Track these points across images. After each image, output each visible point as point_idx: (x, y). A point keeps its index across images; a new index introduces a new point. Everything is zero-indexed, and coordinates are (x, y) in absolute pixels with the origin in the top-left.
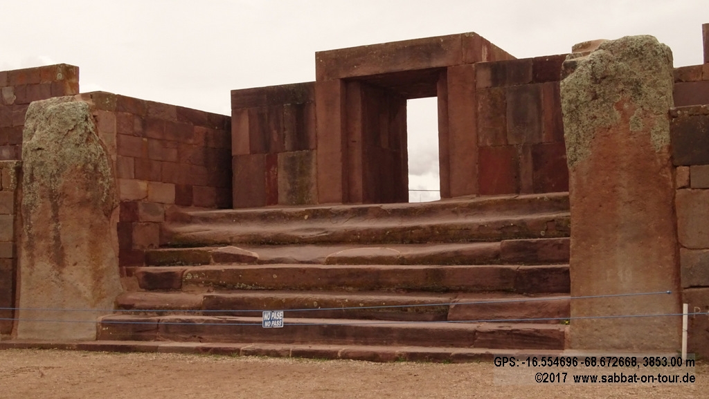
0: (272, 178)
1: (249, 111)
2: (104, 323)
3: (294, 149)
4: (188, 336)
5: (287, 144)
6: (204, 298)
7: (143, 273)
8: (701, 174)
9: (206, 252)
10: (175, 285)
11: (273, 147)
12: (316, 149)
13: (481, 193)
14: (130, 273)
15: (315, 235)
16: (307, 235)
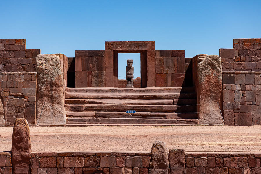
0: (90, 79)
1: (82, 58)
2: (68, 120)
3: (98, 70)
4: (97, 123)
5: (95, 69)
6: (96, 113)
7: (70, 106)
8: (228, 86)
9: (86, 101)
10: (82, 110)
11: (90, 69)
12: (105, 71)
13: (156, 86)
14: (65, 106)
15: (116, 97)
16: (114, 97)
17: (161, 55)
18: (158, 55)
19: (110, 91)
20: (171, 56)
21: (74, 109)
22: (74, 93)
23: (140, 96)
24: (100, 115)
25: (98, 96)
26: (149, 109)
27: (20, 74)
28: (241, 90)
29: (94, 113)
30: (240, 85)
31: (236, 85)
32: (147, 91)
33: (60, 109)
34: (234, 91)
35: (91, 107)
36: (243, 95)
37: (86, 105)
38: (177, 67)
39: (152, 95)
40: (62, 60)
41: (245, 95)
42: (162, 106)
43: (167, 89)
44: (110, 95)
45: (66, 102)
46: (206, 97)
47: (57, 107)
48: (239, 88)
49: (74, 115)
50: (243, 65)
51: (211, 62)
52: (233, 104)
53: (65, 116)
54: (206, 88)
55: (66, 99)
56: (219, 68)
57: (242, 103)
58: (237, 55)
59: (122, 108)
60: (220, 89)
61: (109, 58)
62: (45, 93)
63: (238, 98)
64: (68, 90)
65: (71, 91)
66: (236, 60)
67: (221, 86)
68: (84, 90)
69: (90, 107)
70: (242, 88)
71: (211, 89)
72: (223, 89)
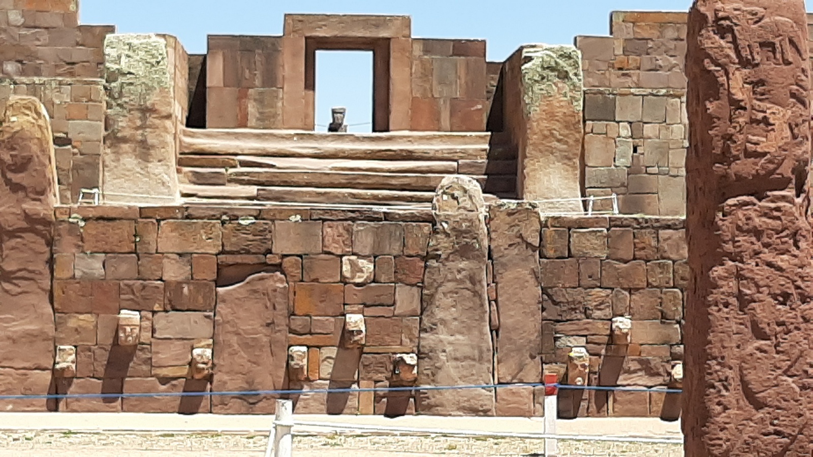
0: (243, 107)
1: (224, 53)
3: (263, 87)
5: (257, 82)
6: (258, 190)
7: (191, 172)
8: (600, 126)
9: (233, 160)
10: (221, 182)
11: (244, 83)
12: (282, 88)
13: (411, 130)
14: (179, 171)
15: (311, 151)
16: (304, 151)
17: (426, 51)
18: (417, 50)
19: (295, 139)
20: (451, 52)
21: (200, 180)
22: (201, 140)
23: (373, 151)
24: (270, 196)
25: (264, 149)
26: (394, 182)
27: (60, 83)
28: (631, 137)
29: (253, 190)
30: (630, 123)
31: (618, 122)
32: (390, 139)
33: (166, 176)
34: (614, 139)
35: (248, 174)
36: (635, 150)
37: (231, 171)
38: (466, 83)
39: (402, 150)
40: (171, 50)
41: (640, 150)
42: (429, 177)
43: (440, 136)
44: (293, 148)
45: (180, 163)
46: (541, 151)
47: (156, 171)
48: (625, 131)
49: (200, 194)
50: (635, 79)
51: (556, 63)
52: (610, 171)
53: (178, 195)
54: (541, 131)
55: (181, 154)
56: (575, 79)
57: (633, 170)
58: (619, 51)
59: (326, 180)
60: (580, 132)
61: (295, 55)
62: (127, 133)
63: (623, 157)
64: (186, 134)
65: (192, 136)
66: (617, 66)
67: (581, 125)
68: (228, 134)
69: (242, 174)
70: (635, 132)
71: (555, 132)
72: (585, 133)
